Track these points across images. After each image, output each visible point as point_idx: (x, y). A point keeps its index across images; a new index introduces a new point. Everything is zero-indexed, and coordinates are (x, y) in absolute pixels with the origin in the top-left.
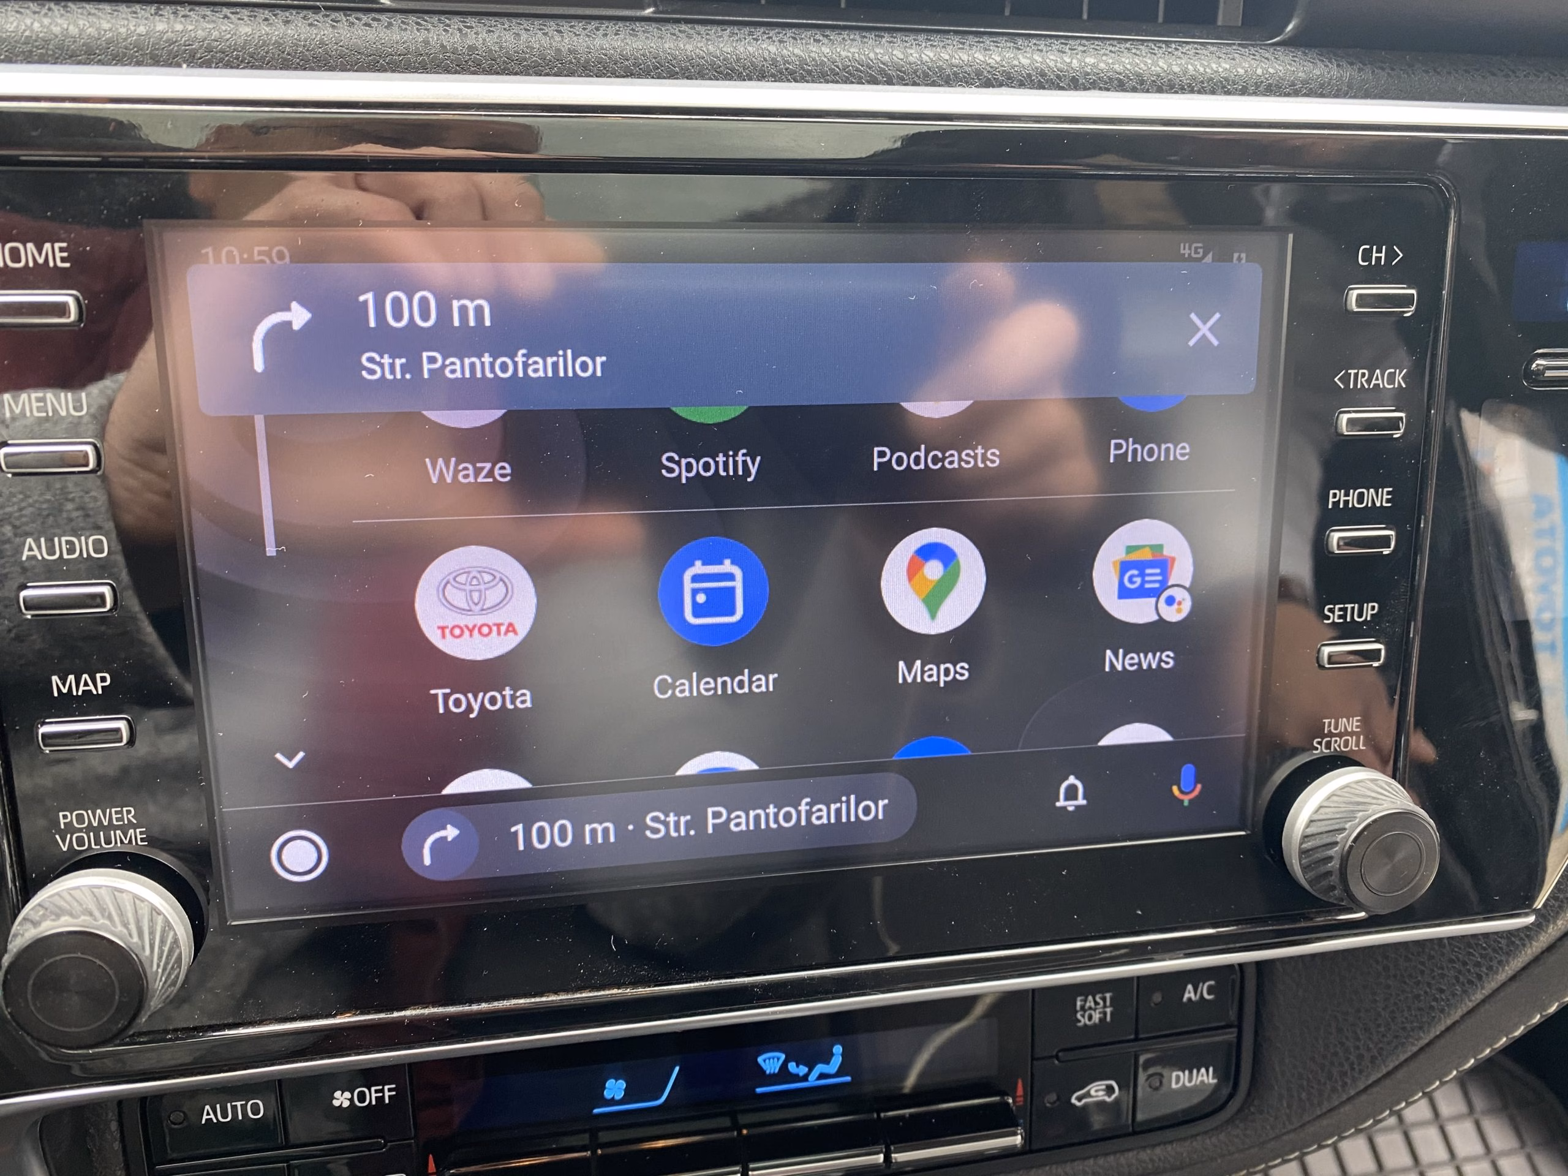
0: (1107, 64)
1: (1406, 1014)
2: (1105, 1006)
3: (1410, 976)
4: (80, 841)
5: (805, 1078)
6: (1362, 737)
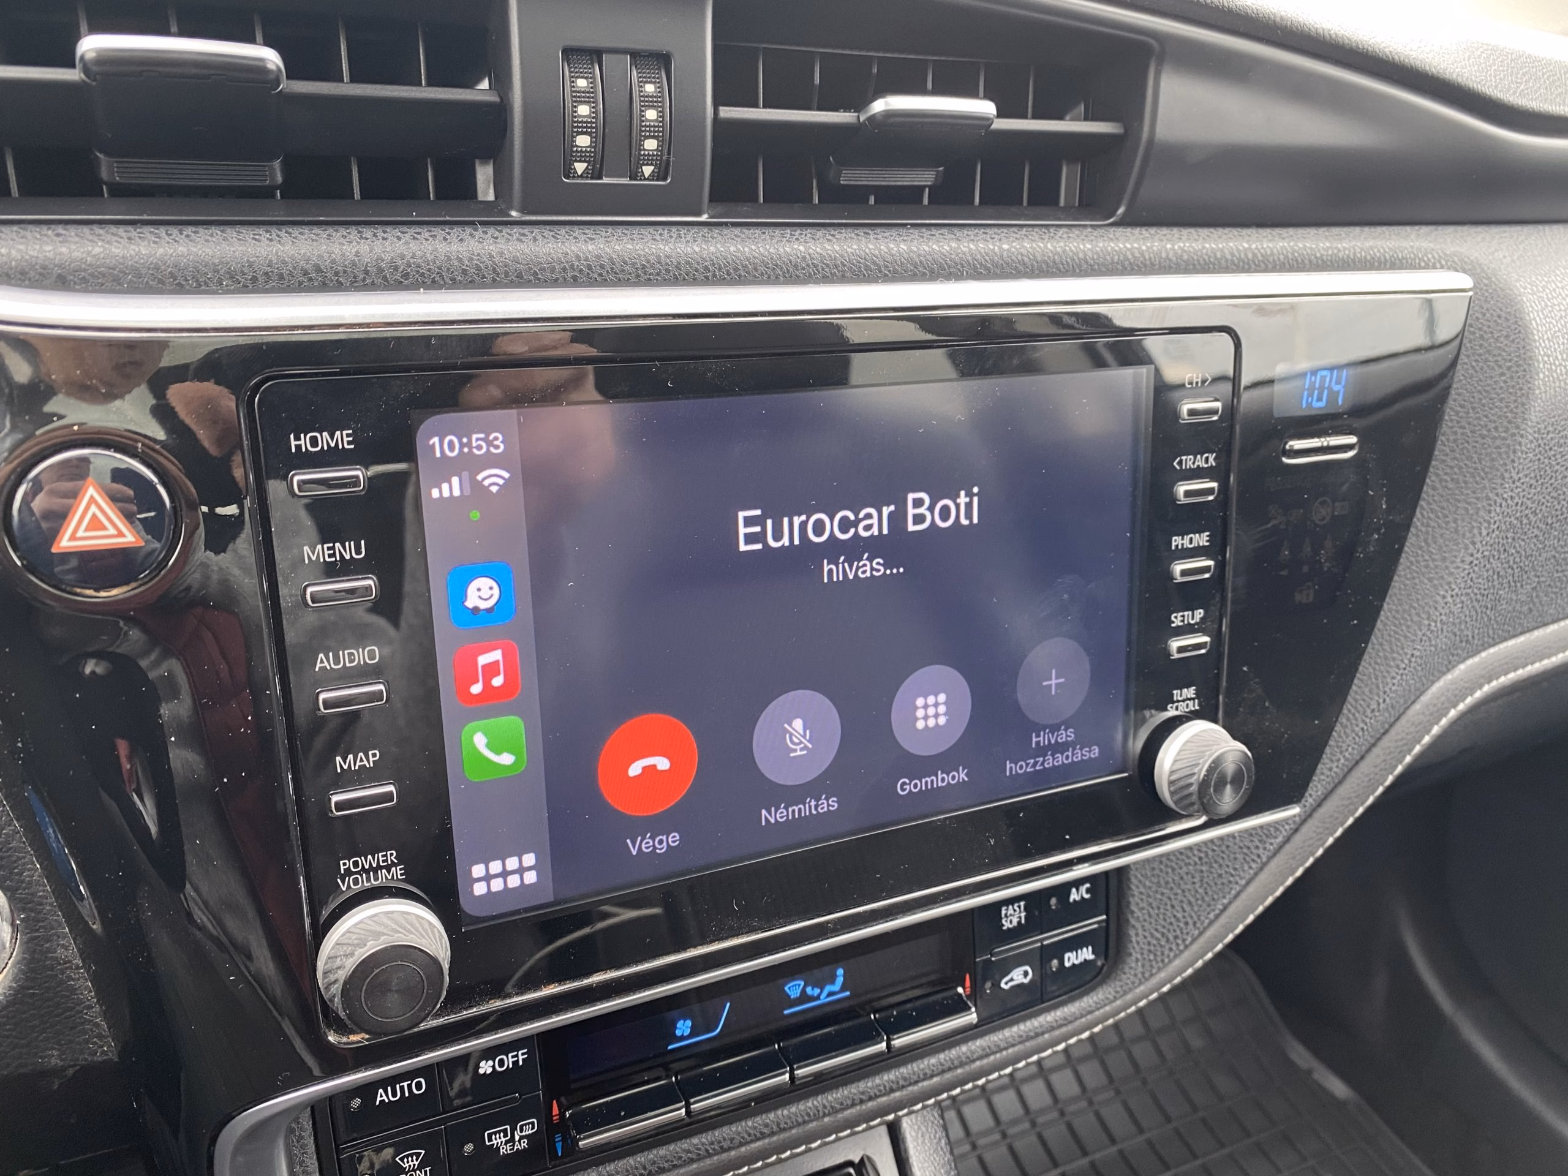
0: (1016, 249)
1: (1214, 888)
2: (1020, 912)
3: (1216, 862)
4: (356, 882)
5: (818, 998)
6: (1196, 701)
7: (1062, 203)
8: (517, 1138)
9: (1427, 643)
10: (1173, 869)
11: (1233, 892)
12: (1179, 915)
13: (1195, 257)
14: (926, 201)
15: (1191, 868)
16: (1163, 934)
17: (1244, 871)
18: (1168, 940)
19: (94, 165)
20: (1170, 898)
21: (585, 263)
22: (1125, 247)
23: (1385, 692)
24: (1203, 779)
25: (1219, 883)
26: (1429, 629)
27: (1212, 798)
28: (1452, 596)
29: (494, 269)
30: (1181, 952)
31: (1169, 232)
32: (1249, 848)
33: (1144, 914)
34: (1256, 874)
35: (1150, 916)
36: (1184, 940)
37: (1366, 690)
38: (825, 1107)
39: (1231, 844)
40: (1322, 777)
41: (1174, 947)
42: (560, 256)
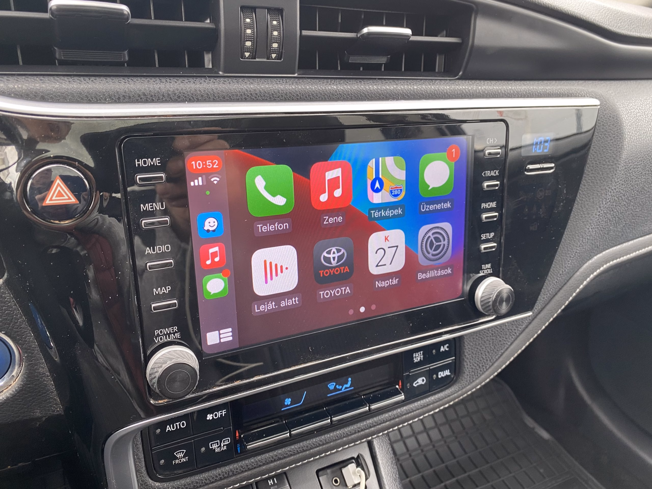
0: (420, 88)
1: (498, 346)
2: (421, 356)
3: (498, 335)
4: (161, 339)
5: (341, 390)
6: (491, 269)
7: (437, 71)
8: (222, 445)
9: (582, 247)
10: (482, 339)
11: (505, 348)
12: (484, 357)
13: (490, 92)
14: (383, 69)
15: (489, 338)
16: (478, 365)
17: (509, 339)
18: (480, 367)
19: (53, 53)
20: (480, 350)
21: (250, 92)
22: (462, 88)
23: (565, 267)
24: (494, 300)
25: (500, 344)
26: (582, 242)
27: (498, 307)
28: (592, 228)
29: (214, 95)
30: (485, 372)
31: (479, 82)
32: (511, 330)
33: (470, 356)
34: (514, 340)
35: (472, 357)
36: (486, 367)
37: (558, 266)
38: (344, 433)
39: (504, 328)
40: (541, 301)
41: (482, 370)
42: (240, 89)
